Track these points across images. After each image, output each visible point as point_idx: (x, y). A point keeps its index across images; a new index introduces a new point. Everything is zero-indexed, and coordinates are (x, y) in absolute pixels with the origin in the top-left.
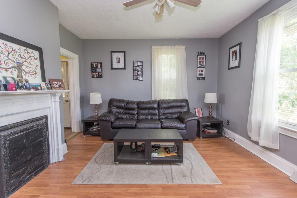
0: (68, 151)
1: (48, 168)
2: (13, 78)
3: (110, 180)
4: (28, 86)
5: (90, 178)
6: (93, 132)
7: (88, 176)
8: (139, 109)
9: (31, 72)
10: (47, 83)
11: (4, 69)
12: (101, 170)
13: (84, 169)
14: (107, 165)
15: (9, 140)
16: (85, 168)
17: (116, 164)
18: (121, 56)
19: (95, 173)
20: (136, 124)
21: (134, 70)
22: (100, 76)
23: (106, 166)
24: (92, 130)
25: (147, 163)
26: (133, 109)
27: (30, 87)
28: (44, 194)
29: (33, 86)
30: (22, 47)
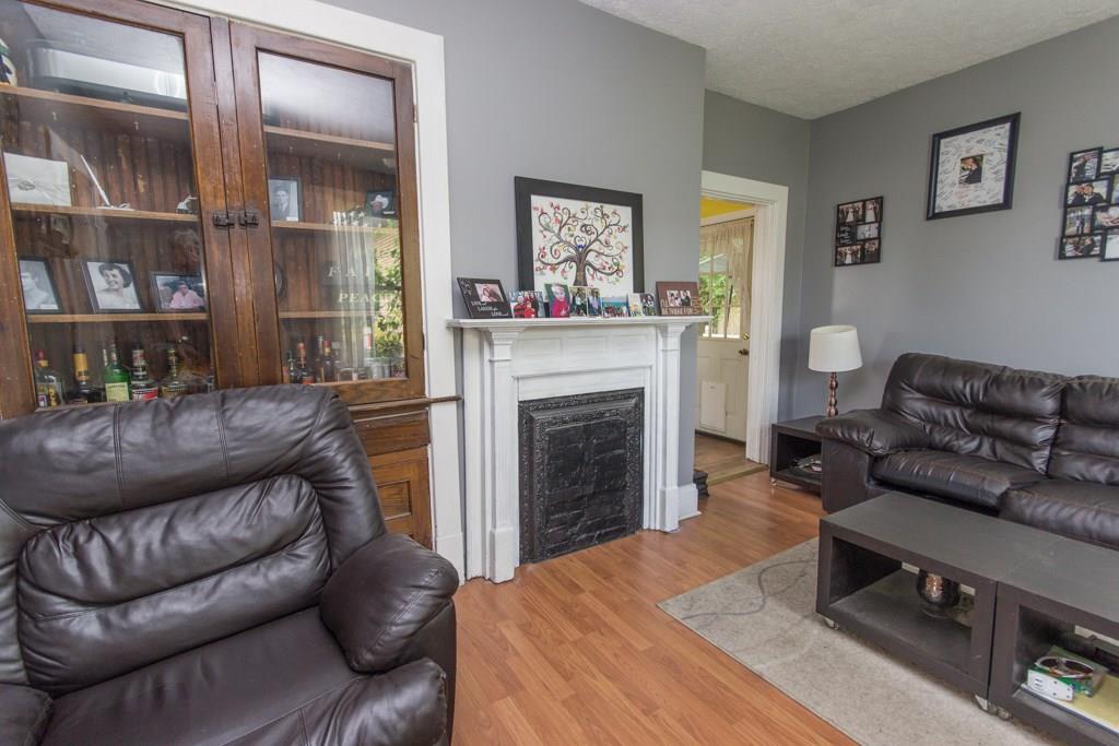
0: (700, 513)
1: (633, 536)
2: (565, 287)
3: (769, 664)
4: (596, 306)
5: (712, 618)
6: (809, 476)
7: (711, 610)
8: (1066, 419)
9: (607, 266)
10: (647, 296)
11: (549, 267)
12: (759, 614)
13: (712, 583)
14: (791, 608)
15: (548, 434)
16: (717, 582)
17: (827, 625)
18: (991, 143)
19: (735, 614)
20: (1005, 494)
21: (1066, 206)
22: (868, 256)
23: (784, 611)
24: (805, 470)
25: (984, 703)
26: (1032, 417)
27: (599, 307)
28: (593, 593)
29: (608, 304)
30: (590, 204)
